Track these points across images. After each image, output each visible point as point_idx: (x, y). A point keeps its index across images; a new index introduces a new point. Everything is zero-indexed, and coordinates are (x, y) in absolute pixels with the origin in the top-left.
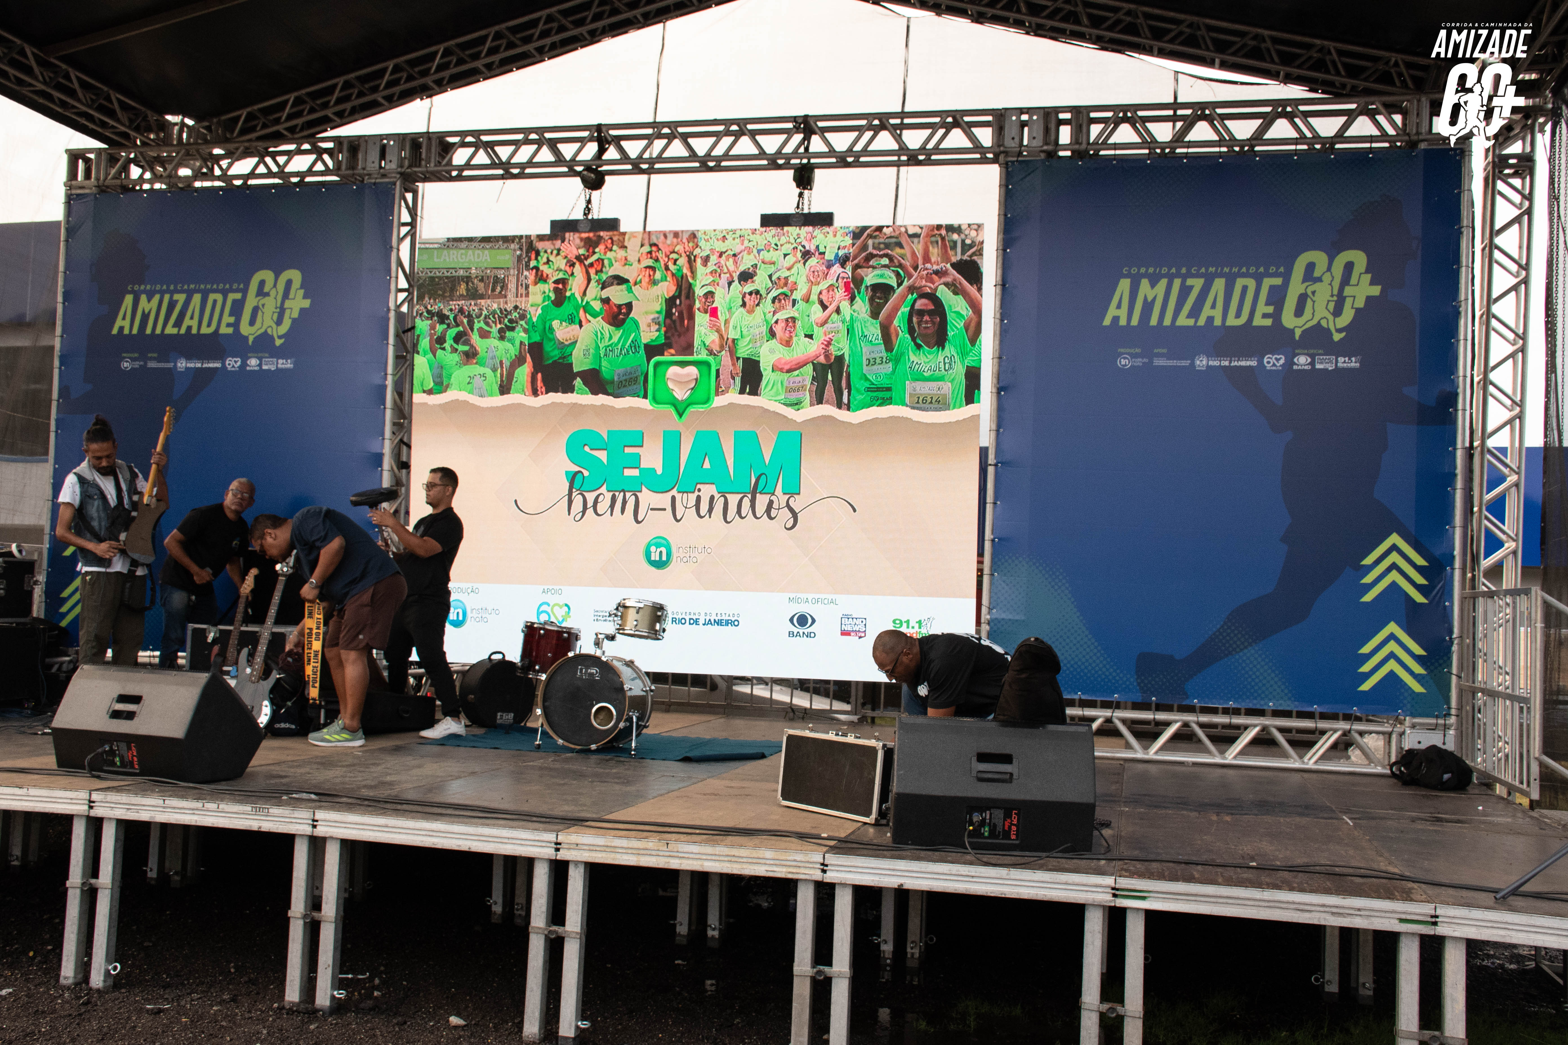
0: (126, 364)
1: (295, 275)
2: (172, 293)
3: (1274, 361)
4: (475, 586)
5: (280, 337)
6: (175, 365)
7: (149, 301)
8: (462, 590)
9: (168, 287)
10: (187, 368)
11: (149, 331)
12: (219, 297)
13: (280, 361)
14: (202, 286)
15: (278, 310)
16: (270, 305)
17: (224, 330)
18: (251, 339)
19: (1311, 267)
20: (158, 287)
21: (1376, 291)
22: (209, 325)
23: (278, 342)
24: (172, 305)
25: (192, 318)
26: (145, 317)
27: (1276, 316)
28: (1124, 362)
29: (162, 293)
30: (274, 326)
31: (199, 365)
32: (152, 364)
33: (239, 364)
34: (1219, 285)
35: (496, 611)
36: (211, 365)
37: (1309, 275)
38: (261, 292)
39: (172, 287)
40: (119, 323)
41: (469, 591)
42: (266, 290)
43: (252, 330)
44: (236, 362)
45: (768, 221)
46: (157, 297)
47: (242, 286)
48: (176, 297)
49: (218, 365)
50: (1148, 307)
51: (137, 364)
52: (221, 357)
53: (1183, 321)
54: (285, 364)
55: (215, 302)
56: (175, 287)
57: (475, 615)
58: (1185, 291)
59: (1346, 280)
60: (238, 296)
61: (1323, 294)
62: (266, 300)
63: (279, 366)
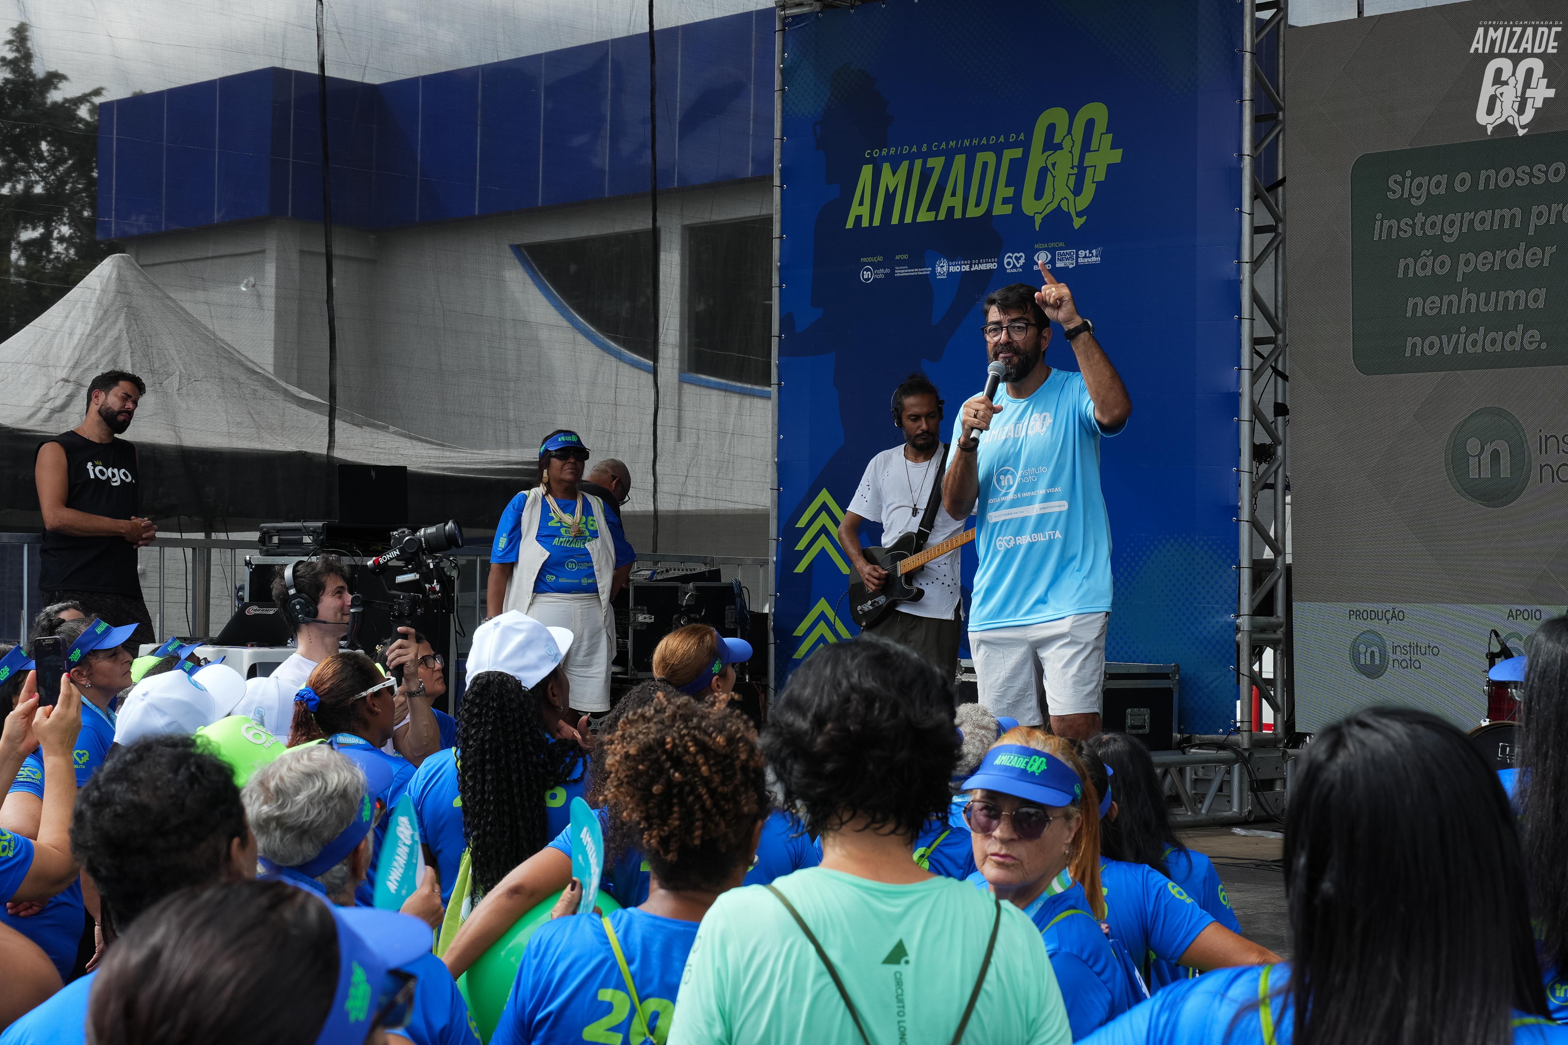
0: (867, 275)
2: (925, 157)
4: (1399, 606)
5: (1079, 214)
6: (934, 271)
7: (894, 173)
8: (1377, 614)
9: (919, 148)
10: (949, 274)
11: (895, 220)
12: (990, 157)
13: (1082, 253)
14: (967, 143)
15: (1076, 171)
16: (1064, 163)
17: (1000, 209)
18: (1038, 220)
20: (906, 150)
22: (978, 205)
23: (1078, 223)
25: (954, 194)
26: (890, 198)
29: (912, 158)
30: (1071, 197)
31: (966, 268)
32: (902, 272)
33: (1022, 261)
35: (1433, 650)
36: (983, 267)
39: (924, 148)
40: (855, 210)
41: (1389, 616)
42: (1057, 140)
43: (1039, 205)
44: (1018, 259)
46: (905, 164)
47: (1022, 137)
48: (931, 162)
49: (993, 266)
51: (881, 273)
52: (997, 254)
55: (985, 165)
56: (929, 147)
57: (1399, 656)
60: (1017, 153)
62: (1058, 156)
63: (1080, 260)
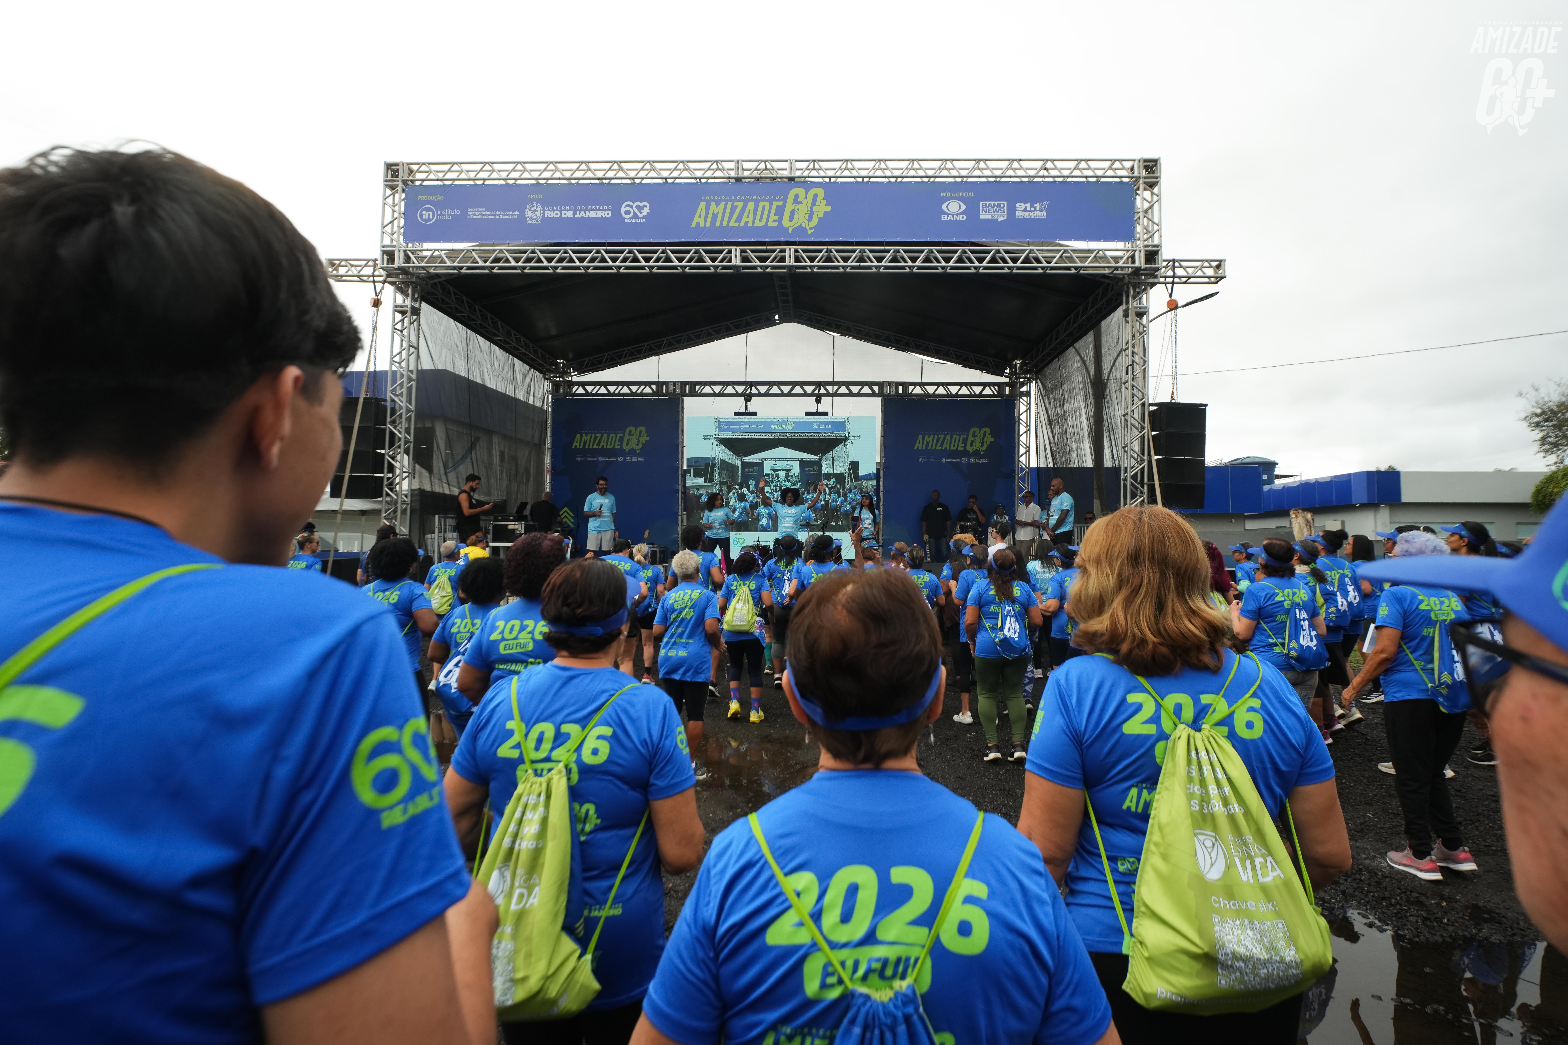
0: (578, 459)
1: (643, 429)
3: (965, 460)
5: (638, 450)
6: (597, 459)
10: (603, 460)
11: (586, 447)
15: (637, 441)
16: (634, 439)
17: (616, 447)
18: (627, 450)
19: (974, 432)
20: (589, 432)
21: (993, 440)
23: (638, 452)
24: (596, 438)
27: (965, 447)
28: (921, 460)
30: (636, 446)
32: (588, 458)
33: (623, 459)
34: (948, 437)
36: (611, 459)
37: (974, 435)
38: (630, 434)
40: (575, 444)
42: (632, 434)
43: (627, 447)
44: (620, 458)
45: (808, 414)
49: (613, 459)
50: (928, 444)
51: (583, 459)
53: (938, 448)
54: (639, 459)
58: (938, 439)
59: (984, 437)
61: (978, 441)
62: (632, 437)
